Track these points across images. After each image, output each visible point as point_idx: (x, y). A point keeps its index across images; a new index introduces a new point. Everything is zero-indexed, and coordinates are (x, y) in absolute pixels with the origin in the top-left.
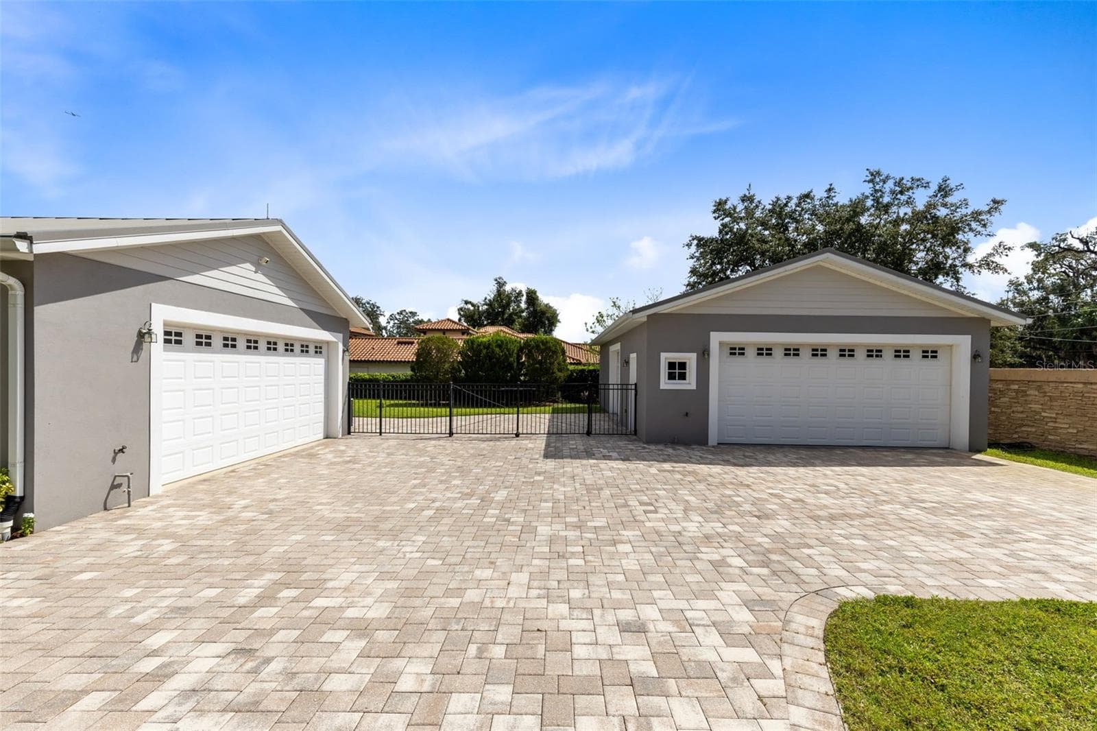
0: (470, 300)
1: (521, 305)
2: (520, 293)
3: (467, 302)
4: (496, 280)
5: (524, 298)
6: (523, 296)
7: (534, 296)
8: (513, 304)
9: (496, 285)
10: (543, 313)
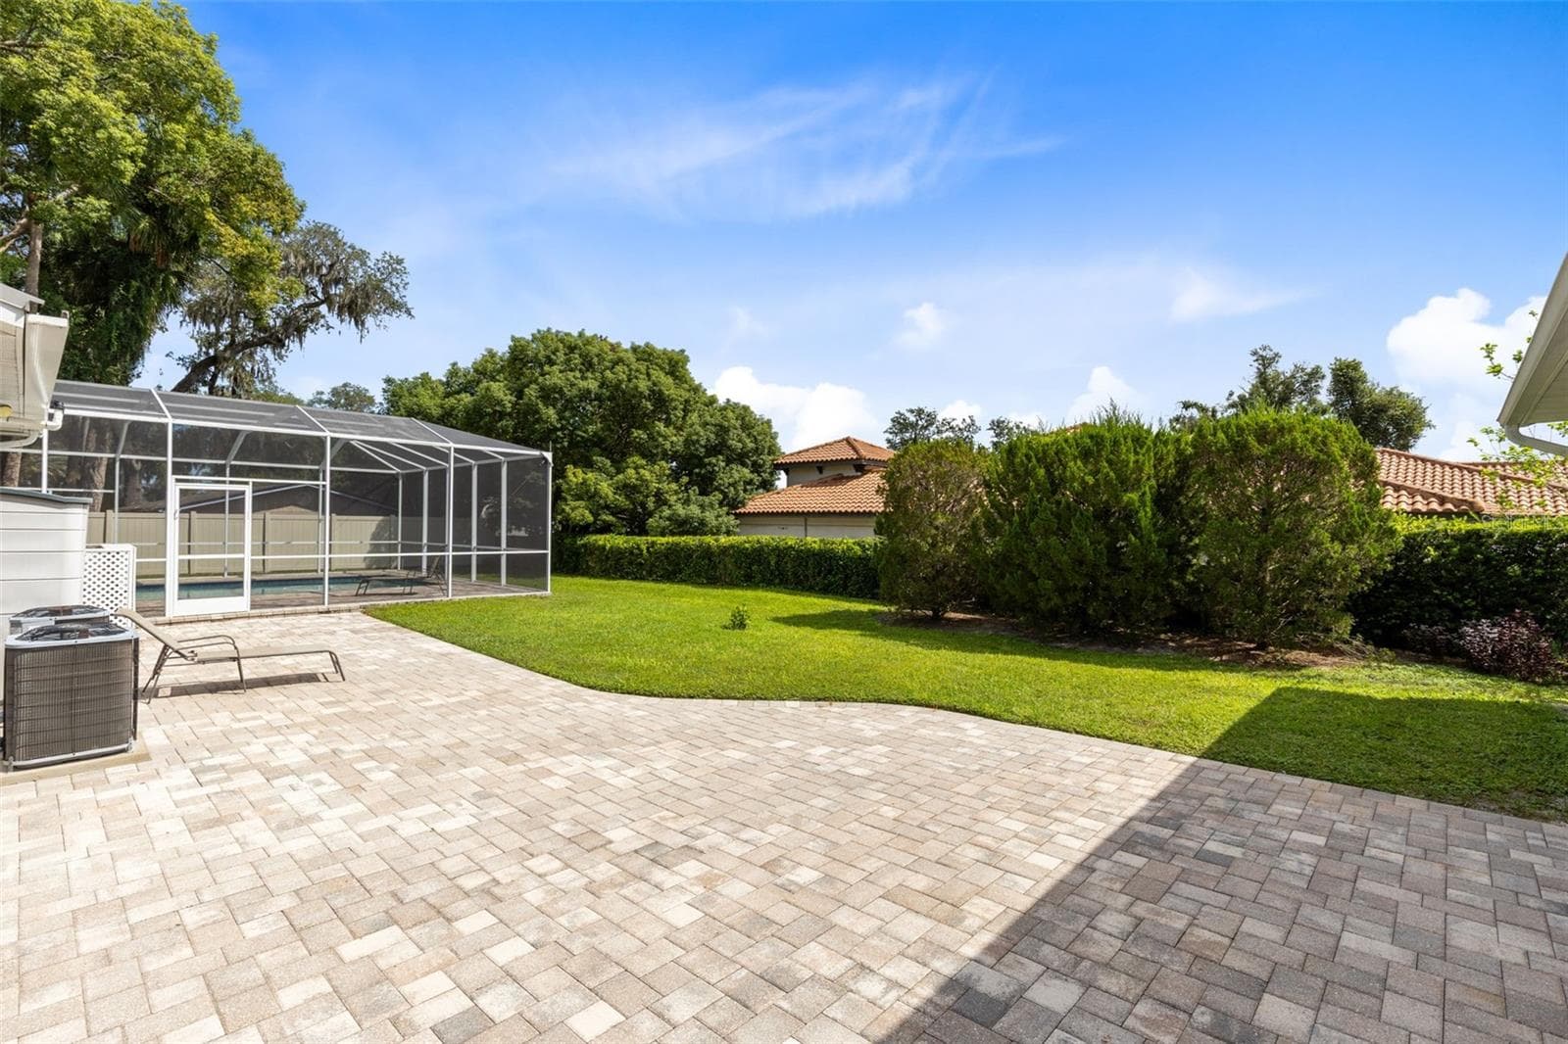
0: (1192, 400)
1: (1319, 397)
2: (1315, 374)
3: (1187, 406)
4: (1255, 353)
5: (1326, 384)
6: (1323, 377)
7: (1353, 374)
8: (1297, 399)
9: (1256, 364)
10: (1380, 409)
